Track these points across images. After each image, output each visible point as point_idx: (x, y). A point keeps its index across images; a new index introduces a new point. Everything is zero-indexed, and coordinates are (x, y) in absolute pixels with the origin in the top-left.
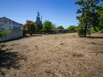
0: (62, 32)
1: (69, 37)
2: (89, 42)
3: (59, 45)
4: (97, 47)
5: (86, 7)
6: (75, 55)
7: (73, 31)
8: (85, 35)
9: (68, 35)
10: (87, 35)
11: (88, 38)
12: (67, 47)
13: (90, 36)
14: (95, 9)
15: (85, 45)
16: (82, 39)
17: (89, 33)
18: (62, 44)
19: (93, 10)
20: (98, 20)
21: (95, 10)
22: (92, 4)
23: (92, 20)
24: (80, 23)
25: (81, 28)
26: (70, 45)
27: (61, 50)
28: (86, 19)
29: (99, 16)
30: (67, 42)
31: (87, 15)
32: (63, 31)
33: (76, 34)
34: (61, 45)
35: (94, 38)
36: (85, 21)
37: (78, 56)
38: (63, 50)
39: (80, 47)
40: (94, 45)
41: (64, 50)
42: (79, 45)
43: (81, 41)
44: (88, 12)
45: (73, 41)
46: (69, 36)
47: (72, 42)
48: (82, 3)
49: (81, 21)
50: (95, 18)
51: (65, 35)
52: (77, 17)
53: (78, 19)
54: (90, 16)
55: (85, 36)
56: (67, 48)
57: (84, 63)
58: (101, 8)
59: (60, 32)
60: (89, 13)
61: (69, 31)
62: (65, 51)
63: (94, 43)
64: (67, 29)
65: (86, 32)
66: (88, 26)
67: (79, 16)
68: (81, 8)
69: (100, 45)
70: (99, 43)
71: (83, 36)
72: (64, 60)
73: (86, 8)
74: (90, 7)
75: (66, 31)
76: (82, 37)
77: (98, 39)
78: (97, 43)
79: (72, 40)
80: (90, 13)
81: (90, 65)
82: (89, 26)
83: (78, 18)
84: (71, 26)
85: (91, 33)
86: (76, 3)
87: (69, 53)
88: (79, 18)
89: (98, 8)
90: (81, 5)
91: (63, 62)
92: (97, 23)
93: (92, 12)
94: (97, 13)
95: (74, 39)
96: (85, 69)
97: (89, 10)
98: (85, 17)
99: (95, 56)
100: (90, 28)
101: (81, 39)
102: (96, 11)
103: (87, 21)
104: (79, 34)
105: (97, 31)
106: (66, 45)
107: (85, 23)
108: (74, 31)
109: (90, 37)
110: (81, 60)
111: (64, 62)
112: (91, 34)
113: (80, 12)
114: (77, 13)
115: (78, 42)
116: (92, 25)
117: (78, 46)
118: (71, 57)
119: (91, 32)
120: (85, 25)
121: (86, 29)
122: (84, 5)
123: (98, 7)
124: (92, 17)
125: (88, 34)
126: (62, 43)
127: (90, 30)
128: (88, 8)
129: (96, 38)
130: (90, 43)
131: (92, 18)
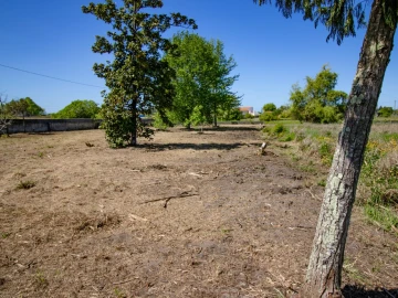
0: (34, 126)
1: (69, 149)
2: (146, 164)
3: (9, 192)
4: (169, 181)
5: (130, 34)
6: (87, 224)
7: (86, 125)
8: (134, 139)
9: (65, 142)
10: (140, 140)
11: (144, 149)
12: (54, 197)
13: (151, 142)
14: (158, 46)
15: (132, 175)
16: (121, 155)
17: (147, 130)
18: (25, 186)
19: (152, 50)
20: (171, 87)
21: (159, 51)
22: (147, 29)
23: (152, 86)
24: (109, 91)
25: (118, 111)
26: (68, 186)
27: (17, 215)
28: (133, 79)
29: (173, 74)
30: (52, 175)
31: (134, 64)
32: (36, 121)
33: (99, 136)
34: (22, 191)
35: (161, 147)
36: (129, 86)
37: (101, 225)
38: (30, 215)
39: (112, 188)
40: (160, 175)
41: (36, 211)
42: (107, 180)
43: (118, 164)
44: (136, 52)
45: (82, 165)
46: (69, 145)
47: (79, 169)
48: (112, 15)
49: (115, 85)
50: (162, 80)
51: (46, 140)
52: (96, 68)
53: (100, 76)
54: (145, 71)
55: (134, 145)
56: (54, 203)
57: (119, 249)
58: (176, 46)
59: (21, 128)
60: (139, 59)
61: (70, 125)
62: (38, 218)
63: (160, 168)
64: (60, 113)
65: (135, 126)
66: (142, 105)
67: (106, 65)
68: (110, 34)
69: (178, 171)
70: (177, 165)
71: (125, 143)
72: (28, 260)
73: (129, 39)
74: (140, 35)
75: (53, 125)
76: (121, 146)
77: (172, 152)
78: (171, 163)
79: (78, 161)
80: (143, 59)
81: (141, 252)
82: (146, 108)
83: (100, 70)
84: (75, 104)
85: (152, 132)
86: (86, 10)
87: (59, 224)
88: (106, 70)
89: (167, 45)
90: (109, 21)
91: (21, 272)
92: (169, 96)
93: (151, 56)
94: (165, 64)
95: (90, 157)
96: (122, 273)
97: (141, 46)
98: (129, 71)
99: (160, 214)
100: (149, 112)
101: (118, 156)
102: (162, 55)
103: (135, 86)
104: (111, 135)
105: (171, 125)
106: (47, 186)
107: (128, 93)
108: (91, 125)
109: (150, 147)
110: (110, 240)
111: (27, 272)
112: (152, 136)
113: (109, 49)
114: (95, 51)
115: (105, 169)
116: (154, 101)
117: (103, 184)
118: (66, 238)
119: (151, 128)
120: (130, 102)
121: (135, 117)
122: (119, 23)
123: (166, 41)
124: (151, 74)
125: (144, 135)
126: (24, 180)
127: (153, 120)
128: (134, 40)
129: (170, 149)
130: (149, 167)
131: (153, 79)
